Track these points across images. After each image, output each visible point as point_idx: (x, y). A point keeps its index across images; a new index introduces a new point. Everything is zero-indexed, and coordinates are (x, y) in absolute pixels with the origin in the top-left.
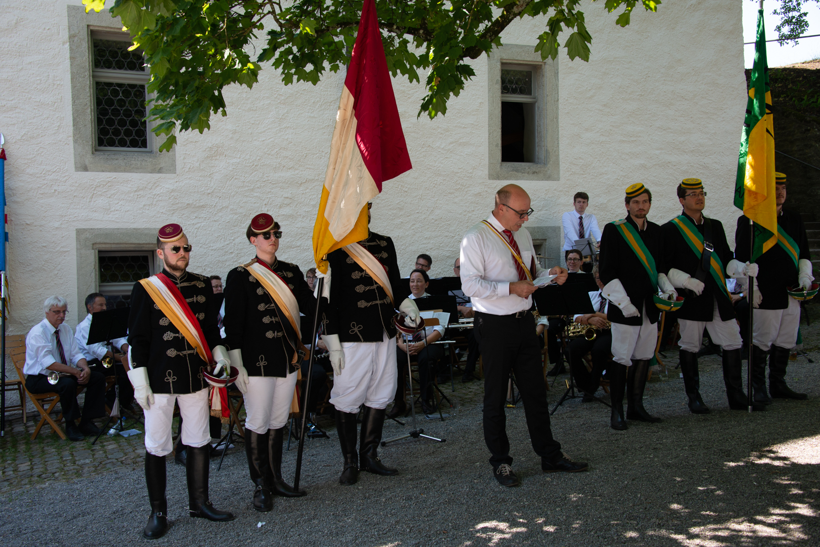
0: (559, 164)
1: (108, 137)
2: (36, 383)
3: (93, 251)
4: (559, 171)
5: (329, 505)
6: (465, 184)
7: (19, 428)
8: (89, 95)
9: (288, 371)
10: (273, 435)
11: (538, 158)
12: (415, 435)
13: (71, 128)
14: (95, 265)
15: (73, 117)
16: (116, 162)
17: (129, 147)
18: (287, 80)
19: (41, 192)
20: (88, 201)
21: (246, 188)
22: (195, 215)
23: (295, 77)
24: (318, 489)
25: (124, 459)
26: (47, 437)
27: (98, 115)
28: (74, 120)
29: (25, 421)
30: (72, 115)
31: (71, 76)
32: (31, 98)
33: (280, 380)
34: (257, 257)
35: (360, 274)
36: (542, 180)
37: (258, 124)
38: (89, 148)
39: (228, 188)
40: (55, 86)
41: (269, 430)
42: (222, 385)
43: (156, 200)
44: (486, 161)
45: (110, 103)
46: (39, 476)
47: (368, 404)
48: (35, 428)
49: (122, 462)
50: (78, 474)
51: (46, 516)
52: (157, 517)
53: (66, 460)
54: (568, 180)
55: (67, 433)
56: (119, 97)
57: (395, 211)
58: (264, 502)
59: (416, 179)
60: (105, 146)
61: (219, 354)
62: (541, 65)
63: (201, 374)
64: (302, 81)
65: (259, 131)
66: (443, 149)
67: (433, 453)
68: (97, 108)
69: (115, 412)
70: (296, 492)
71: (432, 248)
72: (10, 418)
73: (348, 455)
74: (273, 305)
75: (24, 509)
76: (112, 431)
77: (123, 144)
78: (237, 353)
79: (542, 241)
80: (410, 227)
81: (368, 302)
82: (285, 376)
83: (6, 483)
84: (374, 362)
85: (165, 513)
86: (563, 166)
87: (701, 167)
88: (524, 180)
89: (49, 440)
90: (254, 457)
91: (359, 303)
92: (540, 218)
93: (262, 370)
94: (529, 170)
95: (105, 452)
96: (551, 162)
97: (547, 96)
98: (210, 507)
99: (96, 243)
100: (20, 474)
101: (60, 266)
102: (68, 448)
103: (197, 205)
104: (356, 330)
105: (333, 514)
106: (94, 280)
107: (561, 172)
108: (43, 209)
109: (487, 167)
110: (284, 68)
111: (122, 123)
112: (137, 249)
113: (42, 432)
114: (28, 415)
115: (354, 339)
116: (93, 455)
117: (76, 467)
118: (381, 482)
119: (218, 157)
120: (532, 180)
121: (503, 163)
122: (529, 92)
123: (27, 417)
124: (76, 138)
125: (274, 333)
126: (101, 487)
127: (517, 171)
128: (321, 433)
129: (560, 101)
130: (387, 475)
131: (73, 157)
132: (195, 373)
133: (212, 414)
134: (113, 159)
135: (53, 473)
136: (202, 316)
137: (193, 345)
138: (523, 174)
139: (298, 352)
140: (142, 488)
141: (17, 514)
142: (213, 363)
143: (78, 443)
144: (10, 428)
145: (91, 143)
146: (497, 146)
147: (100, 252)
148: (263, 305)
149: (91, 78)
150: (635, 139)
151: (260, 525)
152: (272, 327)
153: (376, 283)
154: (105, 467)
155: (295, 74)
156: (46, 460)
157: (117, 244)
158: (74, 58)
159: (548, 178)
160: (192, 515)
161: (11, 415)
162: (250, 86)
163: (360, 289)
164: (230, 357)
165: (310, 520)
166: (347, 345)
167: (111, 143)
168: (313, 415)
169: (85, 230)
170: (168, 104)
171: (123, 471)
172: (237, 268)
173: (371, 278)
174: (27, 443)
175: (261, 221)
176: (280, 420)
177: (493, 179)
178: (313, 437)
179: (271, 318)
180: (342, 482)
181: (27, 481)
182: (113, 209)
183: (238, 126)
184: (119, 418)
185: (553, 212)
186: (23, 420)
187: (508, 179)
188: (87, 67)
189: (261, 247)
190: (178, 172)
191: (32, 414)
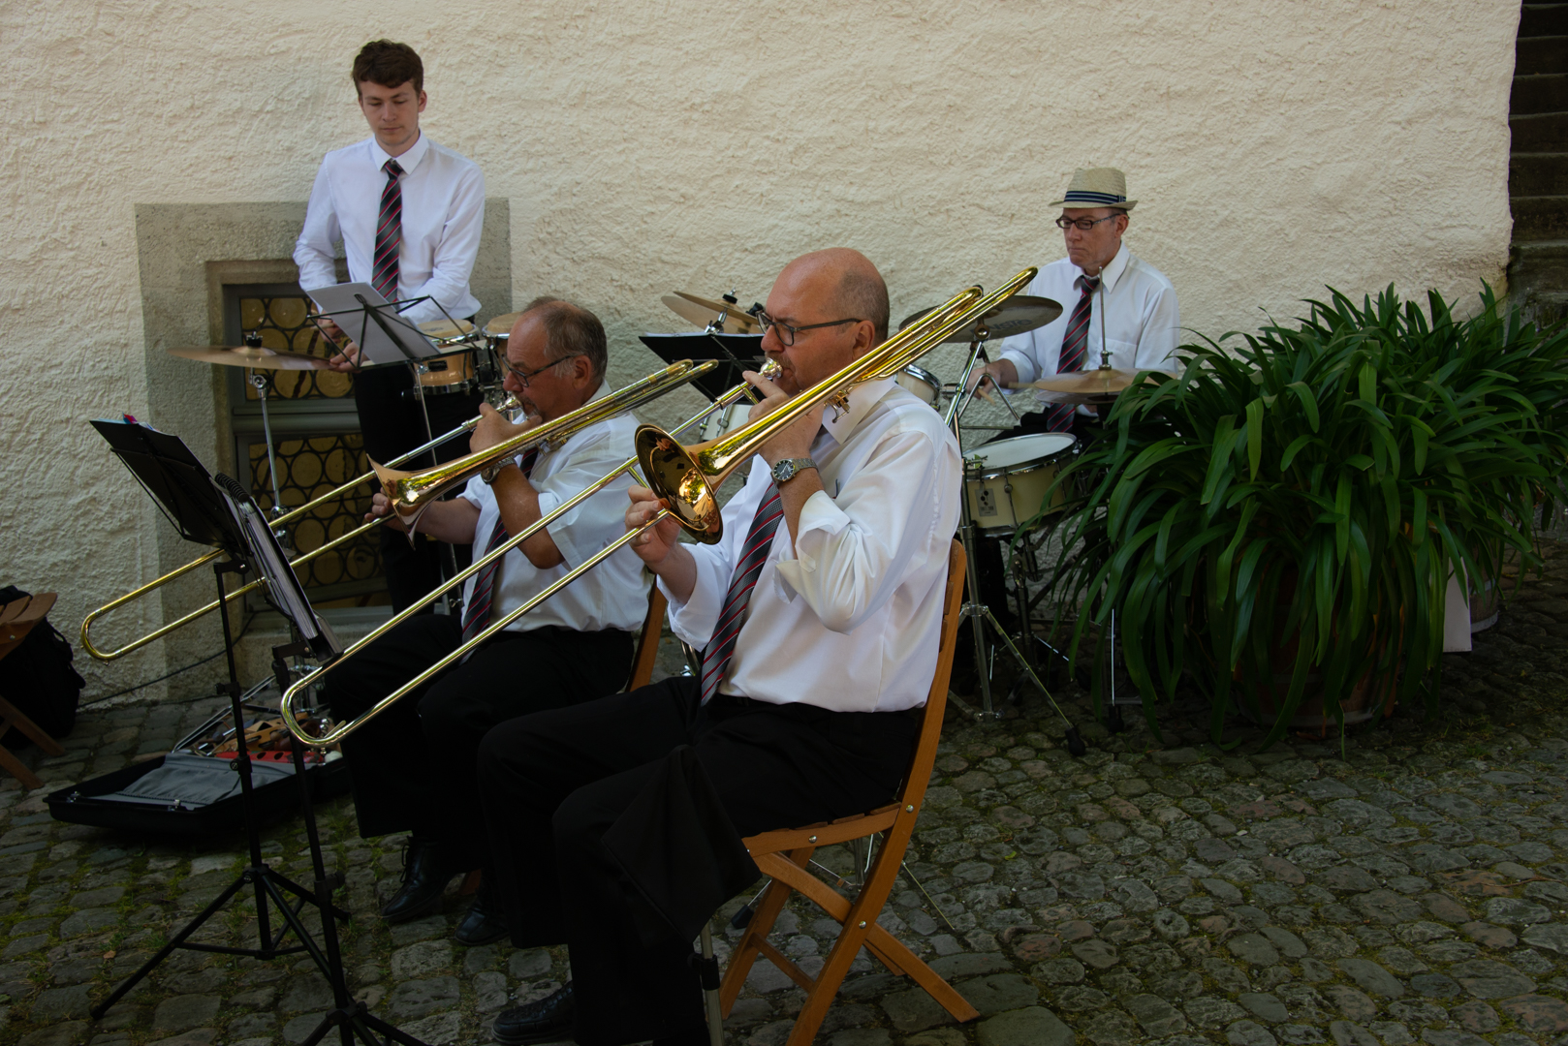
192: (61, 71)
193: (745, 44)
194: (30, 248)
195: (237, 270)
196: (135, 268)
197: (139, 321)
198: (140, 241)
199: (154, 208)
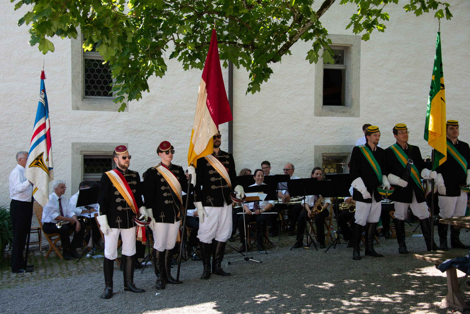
0: (359, 107)
1: (91, 90)
2: (49, 228)
3: (81, 155)
4: (359, 111)
5: (192, 287)
6: (299, 119)
7: (38, 254)
8: (81, 67)
9: (175, 220)
10: (168, 253)
11: (347, 103)
12: (247, 259)
13: (71, 86)
14: (82, 164)
15: (72, 80)
16: (95, 105)
17: (102, 96)
18: (186, 67)
19: (53, 122)
20: (79, 127)
21: (168, 121)
22: (139, 135)
23: (190, 66)
24: (189, 281)
25: (94, 268)
26: (53, 258)
27: (85, 78)
28: (72, 81)
29: (41, 250)
30: (71, 79)
31: (72, 57)
32: (49, 69)
33: (171, 225)
34: (161, 163)
35: (213, 172)
36: (349, 117)
37: (176, 83)
38: (80, 97)
39: (158, 120)
40: (62, 63)
41: (165, 250)
42: (143, 226)
43: (117, 127)
44: (313, 105)
45: (92, 71)
46: (50, 275)
47: (216, 239)
48: (46, 254)
49: (92, 270)
50: (70, 275)
51: (54, 291)
52: (108, 289)
53: (63, 269)
54: (365, 117)
55: (64, 255)
56: (98, 68)
57: (256, 135)
58: (161, 285)
59: (269, 115)
60: (89, 95)
61: (143, 210)
62: (350, 46)
63: (133, 219)
64: (194, 68)
65: (177, 87)
66: (286, 97)
67: (254, 268)
68: (85, 74)
69: (90, 244)
70: (177, 282)
71: (278, 157)
72: (33, 249)
73: (206, 265)
74: (168, 187)
75: (43, 288)
76: (88, 255)
77: (99, 94)
78: (150, 210)
79: (348, 154)
80: (265, 145)
81: (216, 186)
82: (173, 223)
83: (33, 278)
84: (220, 217)
85: (112, 288)
86: (362, 108)
87: (456, 109)
88: (337, 116)
89: (55, 259)
90: (157, 263)
91: (212, 187)
92: (347, 140)
93: (163, 220)
94: (340, 110)
95: (84, 265)
96: (354, 106)
97: (353, 65)
98: (134, 286)
99: (82, 151)
100: (40, 274)
101: (62, 164)
102: (64, 263)
103: (140, 130)
104: (210, 200)
105: (193, 291)
106: (81, 172)
107: (361, 112)
108: (54, 131)
109: (313, 109)
110: (184, 62)
111: (99, 82)
112: (105, 155)
113: (50, 256)
114: (42, 247)
115: (209, 205)
116: (78, 267)
117: (68, 272)
118: (221, 278)
119: (153, 102)
120: (342, 116)
121: (324, 106)
122: (342, 63)
123: (42, 249)
124: (73, 91)
125: (169, 201)
126: (81, 280)
127: (333, 111)
128: (199, 258)
129: (361, 68)
130: (225, 276)
131: (71, 102)
132: (130, 219)
133: (138, 239)
134: (93, 103)
135: (57, 274)
136: (134, 191)
137: (130, 205)
138: (336, 113)
139: (180, 211)
140: (102, 280)
141: (40, 290)
142: (139, 214)
143: (70, 261)
144: (33, 254)
145: (81, 94)
146: (320, 96)
147: (84, 156)
148: (163, 187)
149: (82, 57)
150: (410, 91)
151: (157, 294)
152: (168, 198)
153: (221, 177)
154: (84, 272)
155: (190, 64)
156: (53, 268)
157: (95, 151)
158: (73, 46)
159: (353, 115)
160: (125, 290)
161: (33, 247)
162: (161, 77)
163: (213, 179)
164: (147, 212)
165: (181, 293)
166: (206, 208)
167: (93, 94)
168: (195, 248)
169: (77, 143)
170: (121, 85)
171: (92, 274)
172: (151, 168)
173: (219, 174)
174: (42, 261)
175: (165, 145)
176: (171, 245)
177: (317, 116)
178: (195, 260)
179: (168, 194)
180: (201, 278)
181: (43, 277)
182: (93, 132)
183: (165, 85)
184: (92, 248)
185: (355, 136)
186: (40, 250)
187: (326, 116)
188: (81, 51)
189: (164, 158)
190: (129, 110)
191: (44, 247)
192: (307, 128)
193: (390, 125)
194: (302, 151)
195: (325, 154)
196: (314, 154)
197: (314, 161)
198: (315, 150)
199: (317, 146)
